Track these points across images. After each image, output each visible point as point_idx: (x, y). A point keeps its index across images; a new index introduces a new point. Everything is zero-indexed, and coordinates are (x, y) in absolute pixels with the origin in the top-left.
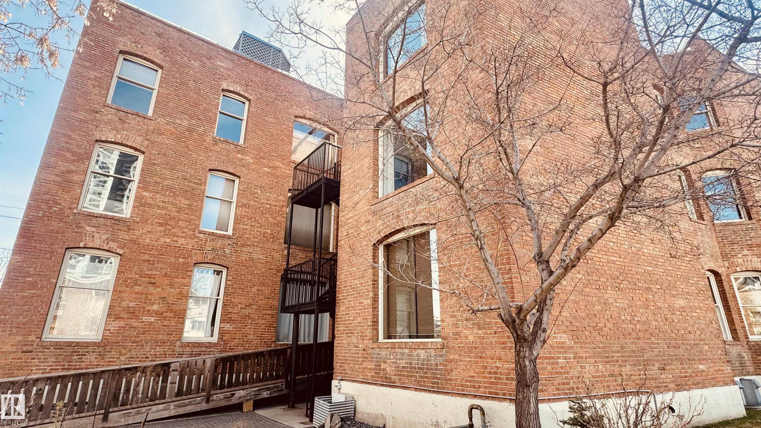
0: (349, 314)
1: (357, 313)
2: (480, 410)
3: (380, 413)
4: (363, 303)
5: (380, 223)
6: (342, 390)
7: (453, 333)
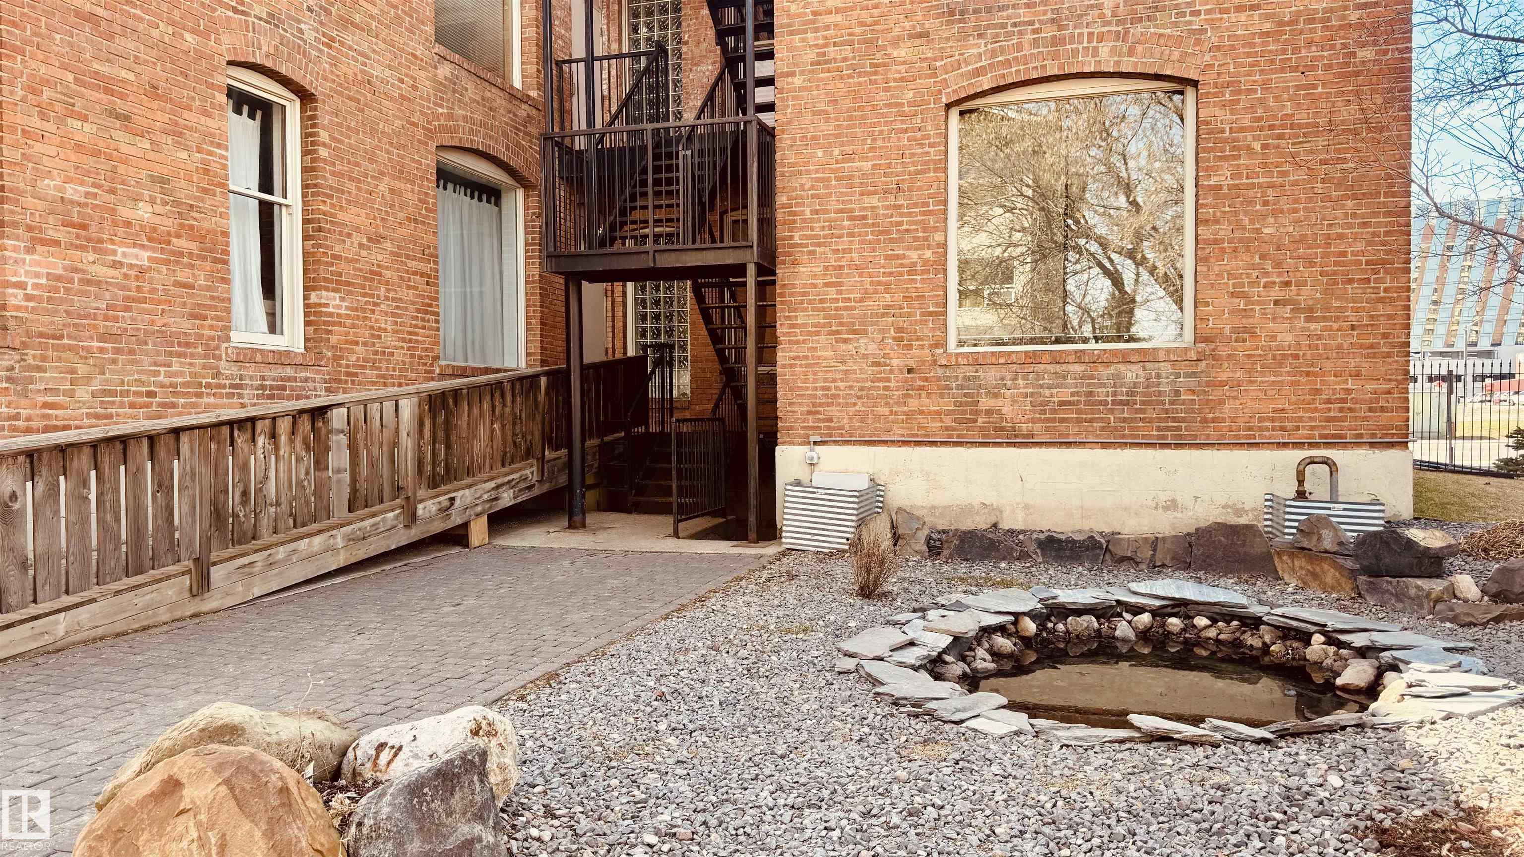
0: (840, 284)
1: (879, 283)
2: (1331, 465)
3: (976, 502)
4: (904, 257)
5: (977, 47)
6: (823, 465)
7: (1234, 330)
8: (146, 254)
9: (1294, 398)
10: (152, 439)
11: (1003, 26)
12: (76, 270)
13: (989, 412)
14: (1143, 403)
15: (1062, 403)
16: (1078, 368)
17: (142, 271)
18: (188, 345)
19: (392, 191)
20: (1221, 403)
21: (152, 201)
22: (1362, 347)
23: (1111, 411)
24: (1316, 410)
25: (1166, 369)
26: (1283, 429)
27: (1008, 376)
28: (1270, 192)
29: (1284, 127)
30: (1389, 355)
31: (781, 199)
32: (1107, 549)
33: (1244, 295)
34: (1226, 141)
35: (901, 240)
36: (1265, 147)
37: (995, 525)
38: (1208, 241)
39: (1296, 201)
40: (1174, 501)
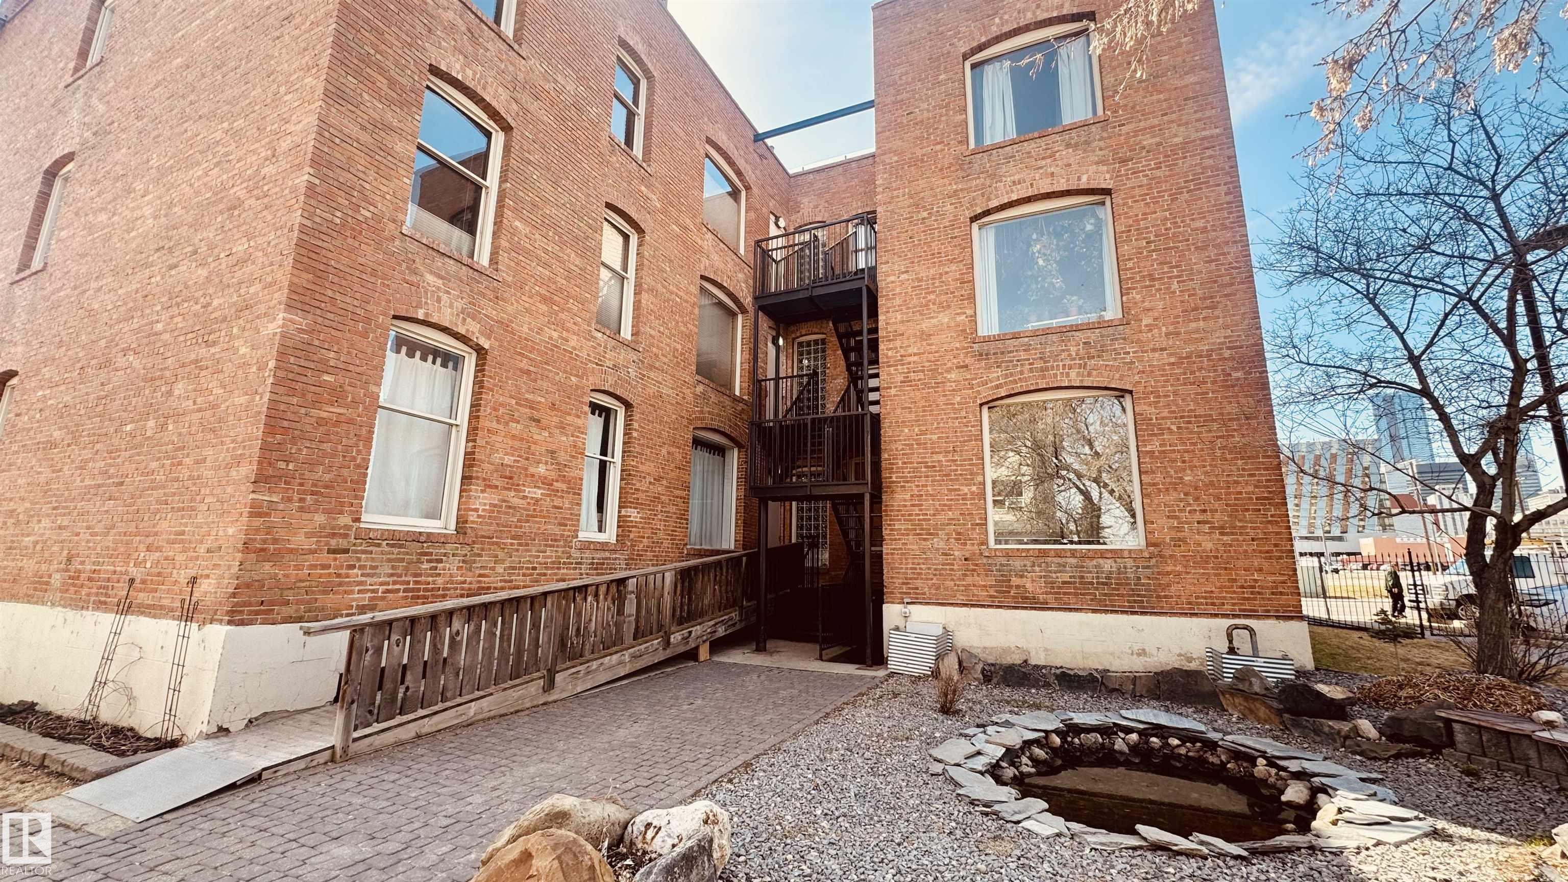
0: (921, 505)
1: (945, 505)
2: (1252, 632)
3: (1013, 646)
4: (959, 490)
5: (996, 373)
6: (914, 618)
7: (1172, 539)
8: (540, 492)
9: (1218, 584)
10: (533, 598)
11: (1012, 361)
12: (505, 501)
13: (1018, 587)
14: (1116, 584)
15: (1064, 583)
16: (1073, 561)
17: (537, 500)
18: (556, 540)
19: (669, 453)
20: (1169, 585)
21: (546, 463)
22: (1260, 552)
23: (1097, 589)
24: (1234, 592)
25: (1130, 563)
26: (1213, 604)
27: (1029, 564)
28: (1186, 455)
29: (1189, 417)
30: (1281, 558)
31: (885, 456)
32: (1102, 683)
33: (1176, 517)
34: (1154, 425)
35: (957, 480)
36: (1179, 428)
37: (1026, 661)
38: (1150, 484)
39: (1205, 461)
40: (1144, 650)
